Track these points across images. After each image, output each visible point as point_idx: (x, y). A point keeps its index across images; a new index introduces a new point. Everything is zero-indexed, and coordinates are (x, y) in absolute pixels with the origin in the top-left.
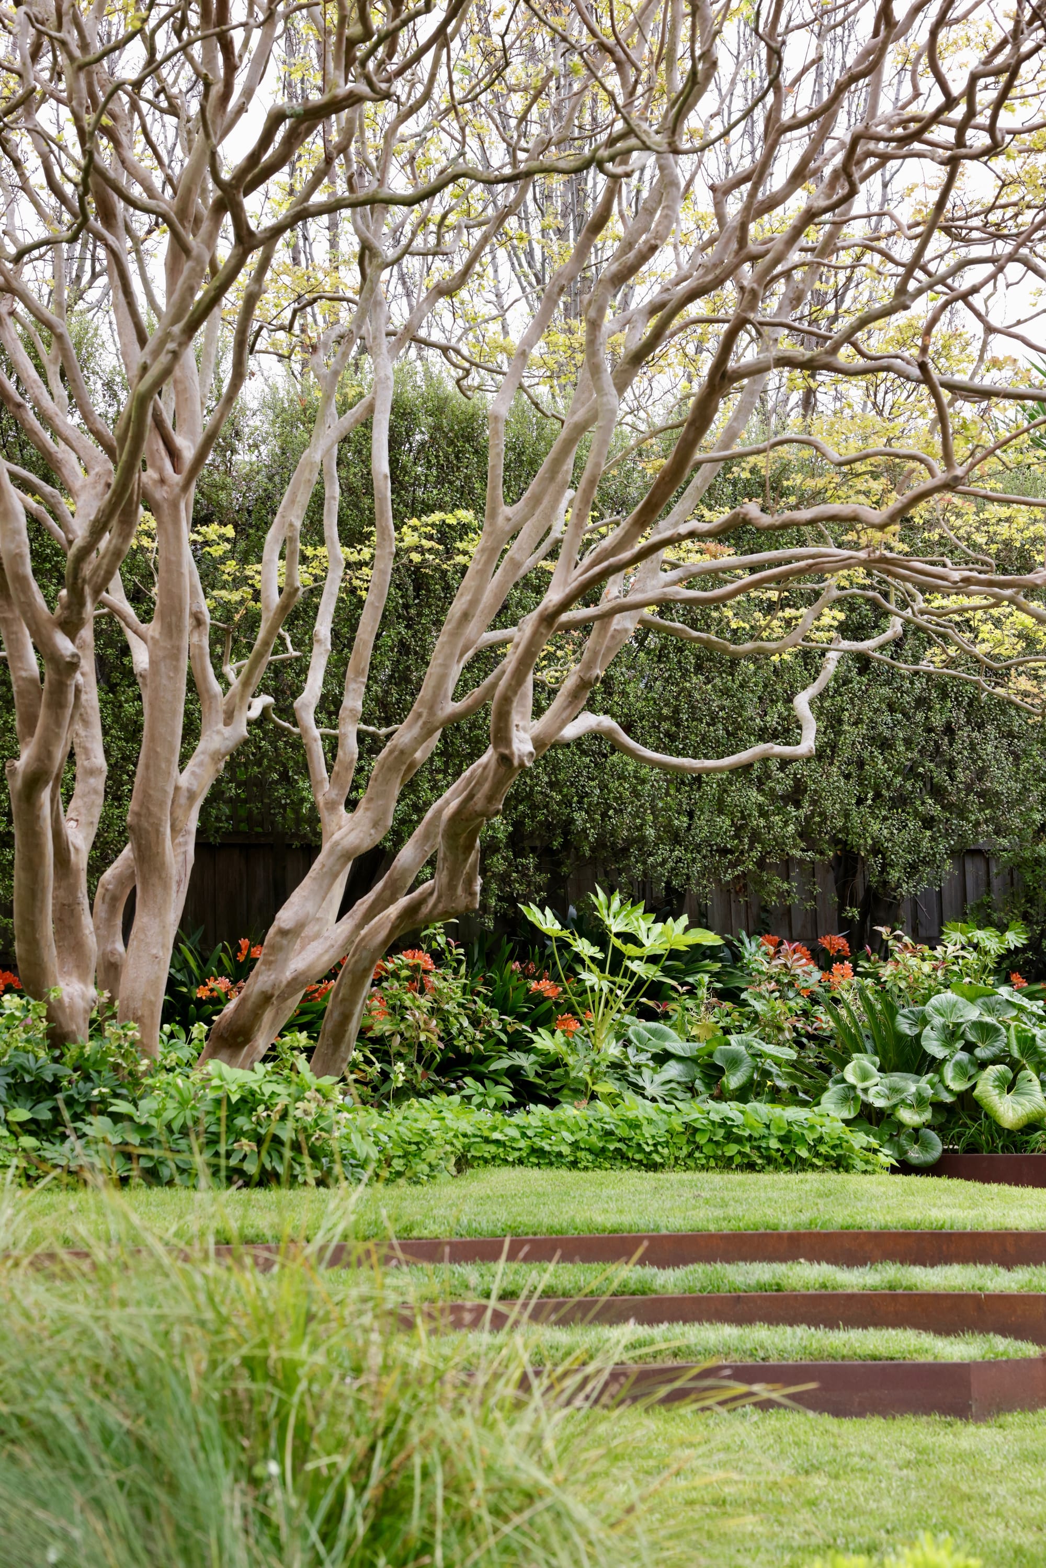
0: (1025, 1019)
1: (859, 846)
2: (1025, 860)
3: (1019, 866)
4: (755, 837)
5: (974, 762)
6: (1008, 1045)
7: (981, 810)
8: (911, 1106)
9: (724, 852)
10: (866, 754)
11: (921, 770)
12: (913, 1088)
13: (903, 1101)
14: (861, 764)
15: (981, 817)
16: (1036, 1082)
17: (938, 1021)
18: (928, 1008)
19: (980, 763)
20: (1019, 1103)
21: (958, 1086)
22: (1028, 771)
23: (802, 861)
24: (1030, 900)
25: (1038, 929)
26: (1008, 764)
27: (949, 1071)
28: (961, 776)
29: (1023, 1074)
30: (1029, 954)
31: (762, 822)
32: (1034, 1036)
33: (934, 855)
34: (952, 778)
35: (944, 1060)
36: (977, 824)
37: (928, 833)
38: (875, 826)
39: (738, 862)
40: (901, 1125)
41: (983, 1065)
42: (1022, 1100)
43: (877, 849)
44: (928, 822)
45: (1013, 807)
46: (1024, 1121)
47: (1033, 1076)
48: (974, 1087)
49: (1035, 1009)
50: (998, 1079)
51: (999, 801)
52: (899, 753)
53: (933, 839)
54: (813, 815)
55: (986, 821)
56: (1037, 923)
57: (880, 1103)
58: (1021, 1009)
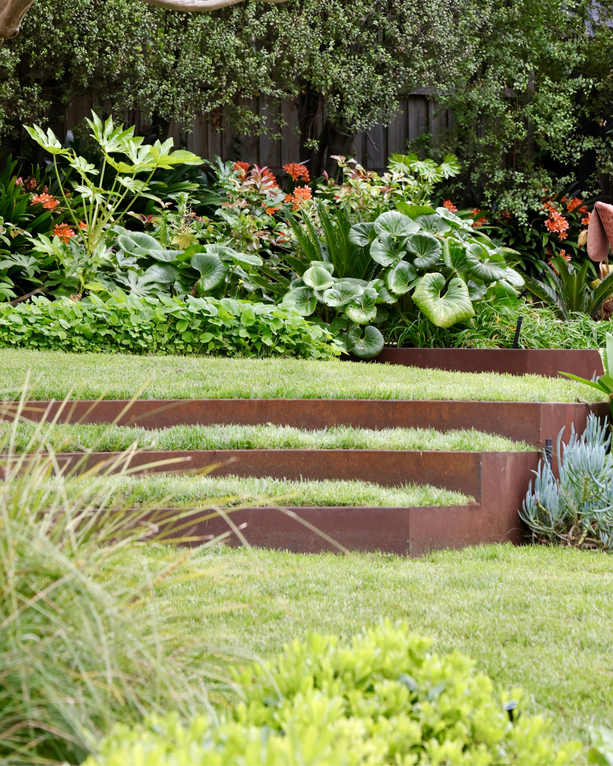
0: (457, 235)
1: (320, 86)
2: (460, 104)
3: (453, 109)
4: (233, 75)
5: (421, 17)
6: (442, 256)
7: (425, 59)
8: (359, 306)
9: (205, 88)
10: (329, 7)
11: (376, 23)
12: (361, 291)
13: (353, 302)
14: (325, 16)
15: (425, 65)
16: (465, 288)
17: (384, 234)
18: (376, 224)
19: (425, 19)
20: (449, 305)
21: (400, 290)
22: (465, 26)
23: (271, 97)
24: (462, 139)
25: (467, 164)
26: (449, 19)
27: (392, 277)
28: (409, 30)
29: (454, 280)
30: (460, 185)
31: (239, 62)
32: (465, 249)
33: (384, 96)
34: (402, 31)
35: (388, 268)
36: (422, 71)
37: (380, 77)
38: (335, 70)
39: (217, 96)
40: (350, 322)
41: (421, 273)
42: (453, 302)
43: (336, 90)
44: (381, 68)
45: (452, 58)
46: (454, 321)
47: (462, 282)
48: (412, 291)
49: (466, 227)
50: (433, 285)
51: (441, 52)
52: (358, 7)
53: (384, 83)
54: (282, 59)
55: (429, 69)
56: (467, 159)
57: (333, 303)
58: (455, 226)
